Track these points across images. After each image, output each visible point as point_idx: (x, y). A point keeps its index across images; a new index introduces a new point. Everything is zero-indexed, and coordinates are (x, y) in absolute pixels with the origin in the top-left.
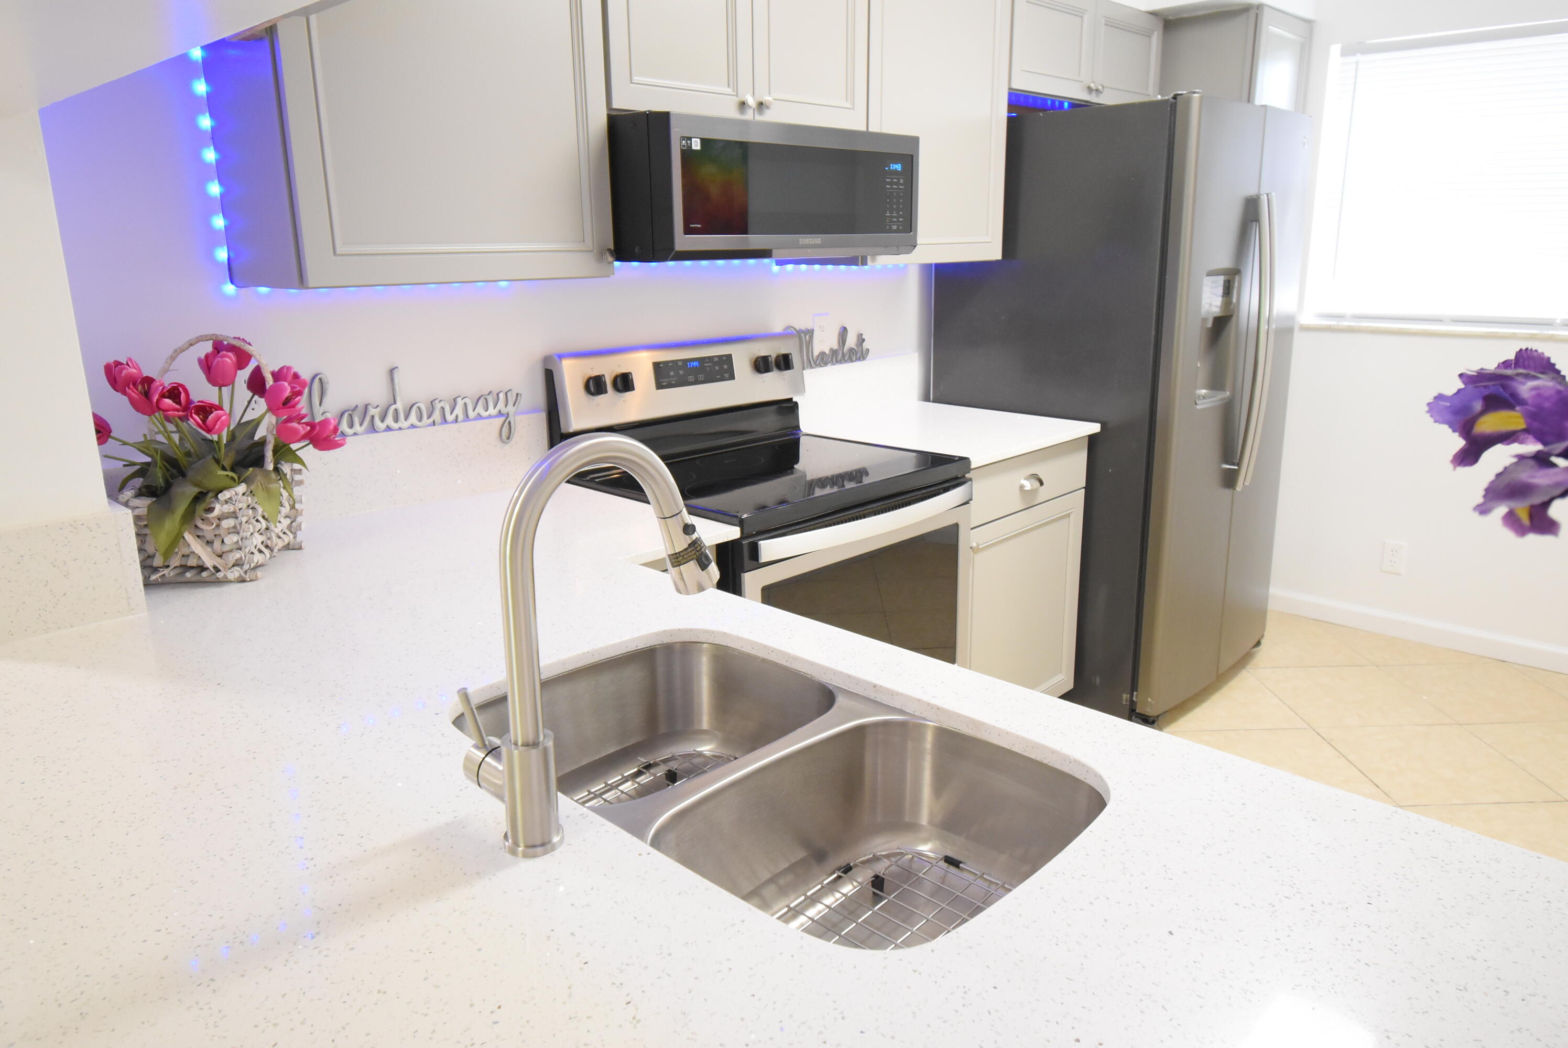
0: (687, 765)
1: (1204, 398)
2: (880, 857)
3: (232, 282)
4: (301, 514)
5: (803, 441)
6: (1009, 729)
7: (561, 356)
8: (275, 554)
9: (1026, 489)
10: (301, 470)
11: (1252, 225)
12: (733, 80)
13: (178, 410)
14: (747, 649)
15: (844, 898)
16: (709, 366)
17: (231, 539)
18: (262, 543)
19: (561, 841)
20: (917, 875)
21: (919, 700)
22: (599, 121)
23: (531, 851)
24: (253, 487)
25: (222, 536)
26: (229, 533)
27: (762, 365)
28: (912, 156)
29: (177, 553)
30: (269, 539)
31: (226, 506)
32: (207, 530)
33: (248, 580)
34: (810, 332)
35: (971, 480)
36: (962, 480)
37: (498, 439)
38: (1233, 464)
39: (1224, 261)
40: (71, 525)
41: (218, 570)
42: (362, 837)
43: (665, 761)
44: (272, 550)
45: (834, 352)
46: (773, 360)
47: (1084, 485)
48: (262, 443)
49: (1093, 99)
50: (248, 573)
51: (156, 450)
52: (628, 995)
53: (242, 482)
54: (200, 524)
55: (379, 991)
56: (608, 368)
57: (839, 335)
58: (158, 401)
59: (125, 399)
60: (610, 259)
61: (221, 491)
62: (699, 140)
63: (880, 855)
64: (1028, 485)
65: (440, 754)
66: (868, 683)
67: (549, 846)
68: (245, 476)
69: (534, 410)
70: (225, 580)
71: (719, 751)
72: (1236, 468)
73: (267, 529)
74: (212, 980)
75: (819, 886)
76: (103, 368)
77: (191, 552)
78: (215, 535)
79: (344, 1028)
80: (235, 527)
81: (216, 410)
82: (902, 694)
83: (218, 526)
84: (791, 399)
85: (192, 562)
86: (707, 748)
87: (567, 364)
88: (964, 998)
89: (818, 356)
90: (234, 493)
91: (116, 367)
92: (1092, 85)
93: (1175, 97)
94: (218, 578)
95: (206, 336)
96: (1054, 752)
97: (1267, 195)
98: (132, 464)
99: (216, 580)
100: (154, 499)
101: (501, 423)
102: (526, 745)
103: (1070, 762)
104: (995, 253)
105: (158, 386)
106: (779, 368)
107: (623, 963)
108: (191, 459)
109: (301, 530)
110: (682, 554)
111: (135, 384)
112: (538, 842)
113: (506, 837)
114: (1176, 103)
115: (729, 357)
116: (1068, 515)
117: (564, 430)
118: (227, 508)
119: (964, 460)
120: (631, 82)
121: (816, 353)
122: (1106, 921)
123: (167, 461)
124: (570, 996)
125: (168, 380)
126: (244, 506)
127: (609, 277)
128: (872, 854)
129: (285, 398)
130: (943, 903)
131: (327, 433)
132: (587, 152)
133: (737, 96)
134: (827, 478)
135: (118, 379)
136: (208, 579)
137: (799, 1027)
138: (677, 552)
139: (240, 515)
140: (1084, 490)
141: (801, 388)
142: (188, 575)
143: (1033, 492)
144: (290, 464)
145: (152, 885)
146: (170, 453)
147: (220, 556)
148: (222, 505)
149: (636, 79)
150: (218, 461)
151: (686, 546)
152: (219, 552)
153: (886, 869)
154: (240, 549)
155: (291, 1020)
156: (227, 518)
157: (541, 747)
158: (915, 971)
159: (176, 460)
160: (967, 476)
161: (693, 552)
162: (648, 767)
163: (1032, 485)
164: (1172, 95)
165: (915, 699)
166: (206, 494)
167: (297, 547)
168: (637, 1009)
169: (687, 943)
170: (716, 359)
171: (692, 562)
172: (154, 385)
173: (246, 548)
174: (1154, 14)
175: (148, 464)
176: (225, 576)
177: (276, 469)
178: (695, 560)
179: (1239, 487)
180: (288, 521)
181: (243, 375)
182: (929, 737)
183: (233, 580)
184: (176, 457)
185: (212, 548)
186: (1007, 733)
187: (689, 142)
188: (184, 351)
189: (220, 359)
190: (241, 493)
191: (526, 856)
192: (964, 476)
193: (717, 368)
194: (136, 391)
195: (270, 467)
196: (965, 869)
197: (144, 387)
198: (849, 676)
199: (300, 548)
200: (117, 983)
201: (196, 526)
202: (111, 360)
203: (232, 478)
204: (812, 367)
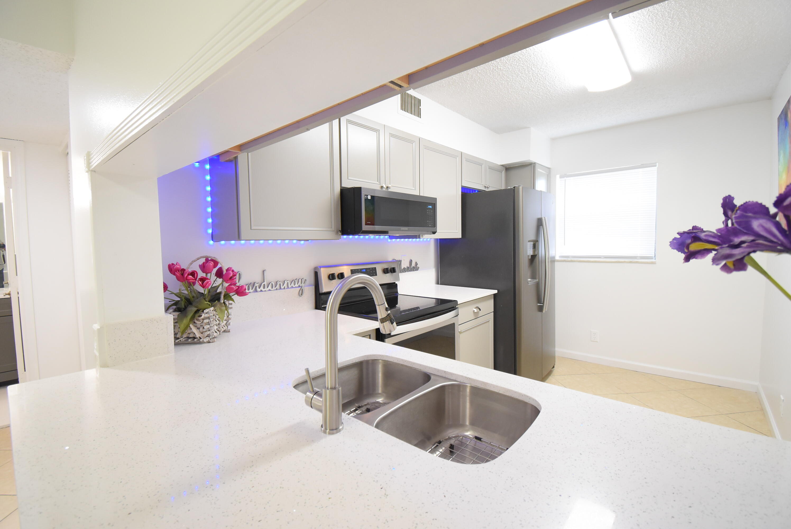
0: (373, 407)
1: (530, 281)
2: (452, 438)
3: (212, 240)
4: (230, 319)
5: (399, 296)
6: (497, 385)
7: (320, 267)
8: (221, 333)
9: (475, 312)
10: (232, 303)
11: (540, 227)
12: (379, 180)
13: (193, 280)
14: (395, 361)
15: (441, 454)
16: (369, 271)
17: (206, 327)
18: (217, 329)
19: (343, 428)
20: (466, 444)
21: (462, 376)
22: (337, 190)
23: (331, 431)
24: (216, 308)
25: (203, 326)
26: (206, 325)
27: (386, 271)
28: (435, 204)
29: (186, 332)
30: (219, 328)
31: (206, 315)
32: (198, 323)
33: (211, 342)
34: (400, 261)
35: (458, 308)
36: (455, 308)
37: (298, 295)
38: (541, 304)
39: (533, 237)
40: (150, 320)
41: (200, 338)
42: (265, 429)
43: (365, 405)
44: (220, 332)
45: (408, 268)
46: (390, 269)
47: (493, 311)
48: (220, 293)
49: (487, 190)
50: (211, 340)
51: (183, 296)
52: (381, 485)
53: (212, 306)
54: (196, 321)
55: (281, 487)
56: (336, 271)
57: (410, 262)
58: (187, 276)
59: (175, 277)
60: (340, 234)
61: (205, 309)
62: (370, 196)
63: (452, 437)
64: (476, 310)
65: (291, 398)
66: (443, 371)
67: (338, 430)
68: (214, 304)
69: (310, 285)
70: (203, 342)
71: (385, 401)
72: (542, 305)
73: (219, 324)
74: (212, 485)
75: (430, 449)
76: (168, 266)
77: (191, 332)
78: (201, 326)
79: (268, 503)
80: (208, 322)
81: (207, 280)
82: (455, 374)
83: (202, 322)
84: (395, 283)
85: (191, 335)
86: (380, 400)
87: (322, 269)
88: (512, 481)
89: (403, 269)
90: (209, 310)
91: (172, 265)
92: (486, 186)
93: (514, 187)
94: (200, 341)
95: (204, 256)
96: (516, 392)
97: (544, 217)
98: (174, 301)
99: (200, 342)
100: (180, 313)
101: (299, 290)
102: (332, 388)
103: (522, 396)
104: (459, 236)
105: (187, 272)
106: (391, 272)
107: (376, 473)
108: (194, 299)
109: (230, 325)
110: (385, 318)
111: (178, 271)
112: (334, 428)
113: (322, 426)
114: (515, 189)
115: (375, 268)
116: (489, 321)
117: (321, 292)
118: (207, 315)
119: (456, 301)
120: (348, 179)
121: (402, 268)
122: (555, 450)
123: (185, 299)
124: (358, 486)
125: (190, 270)
126: (212, 315)
127: (339, 239)
128: (448, 437)
129: (230, 277)
130: (479, 454)
131: (243, 290)
132: (333, 201)
133: (380, 184)
134: (406, 310)
135: (173, 270)
136: (196, 342)
137: (451, 495)
138: (383, 317)
139: (211, 318)
140: (493, 313)
141: (398, 279)
142: (190, 340)
143: (477, 313)
144: (228, 301)
145: (184, 449)
146: (187, 297)
147: (202, 333)
148: (205, 314)
149: (349, 178)
150: (205, 299)
151: (386, 316)
152: (202, 332)
153: (454, 442)
154: (209, 330)
155: (246, 500)
156: (206, 319)
157: (337, 389)
158: (490, 472)
159: (189, 299)
160: (457, 307)
161: (389, 318)
162: (359, 407)
163: (477, 310)
164: (513, 187)
165: (461, 376)
166: (200, 310)
167: (228, 331)
168: (386, 490)
169: (399, 464)
170: (371, 269)
171: (388, 322)
172: (185, 272)
173: (212, 330)
174: (502, 165)
175: (179, 301)
176: (203, 341)
177: (224, 303)
178: (389, 321)
179: (544, 312)
180: (226, 322)
181: (215, 270)
182: (468, 390)
183: (205, 342)
184: (189, 298)
185: (199, 330)
186: (497, 386)
187: (367, 196)
188: (195, 261)
189: (208, 264)
190: (212, 310)
191: (330, 434)
192: (455, 307)
193: (371, 272)
194: (179, 273)
195: (222, 302)
196: (483, 441)
197: (181, 272)
198: (435, 369)
199: (229, 332)
200: (172, 488)
201: (194, 322)
202: (171, 263)
203: (209, 305)
204: (401, 273)
